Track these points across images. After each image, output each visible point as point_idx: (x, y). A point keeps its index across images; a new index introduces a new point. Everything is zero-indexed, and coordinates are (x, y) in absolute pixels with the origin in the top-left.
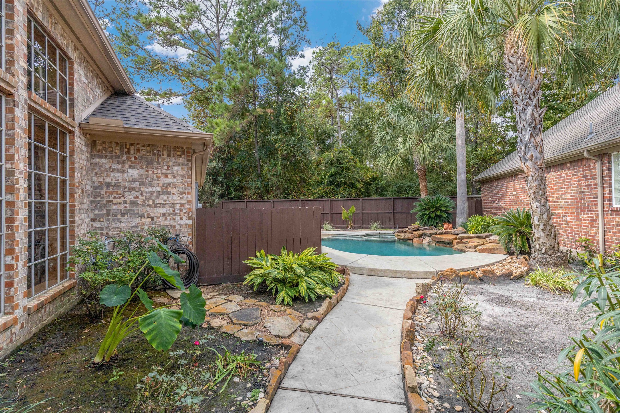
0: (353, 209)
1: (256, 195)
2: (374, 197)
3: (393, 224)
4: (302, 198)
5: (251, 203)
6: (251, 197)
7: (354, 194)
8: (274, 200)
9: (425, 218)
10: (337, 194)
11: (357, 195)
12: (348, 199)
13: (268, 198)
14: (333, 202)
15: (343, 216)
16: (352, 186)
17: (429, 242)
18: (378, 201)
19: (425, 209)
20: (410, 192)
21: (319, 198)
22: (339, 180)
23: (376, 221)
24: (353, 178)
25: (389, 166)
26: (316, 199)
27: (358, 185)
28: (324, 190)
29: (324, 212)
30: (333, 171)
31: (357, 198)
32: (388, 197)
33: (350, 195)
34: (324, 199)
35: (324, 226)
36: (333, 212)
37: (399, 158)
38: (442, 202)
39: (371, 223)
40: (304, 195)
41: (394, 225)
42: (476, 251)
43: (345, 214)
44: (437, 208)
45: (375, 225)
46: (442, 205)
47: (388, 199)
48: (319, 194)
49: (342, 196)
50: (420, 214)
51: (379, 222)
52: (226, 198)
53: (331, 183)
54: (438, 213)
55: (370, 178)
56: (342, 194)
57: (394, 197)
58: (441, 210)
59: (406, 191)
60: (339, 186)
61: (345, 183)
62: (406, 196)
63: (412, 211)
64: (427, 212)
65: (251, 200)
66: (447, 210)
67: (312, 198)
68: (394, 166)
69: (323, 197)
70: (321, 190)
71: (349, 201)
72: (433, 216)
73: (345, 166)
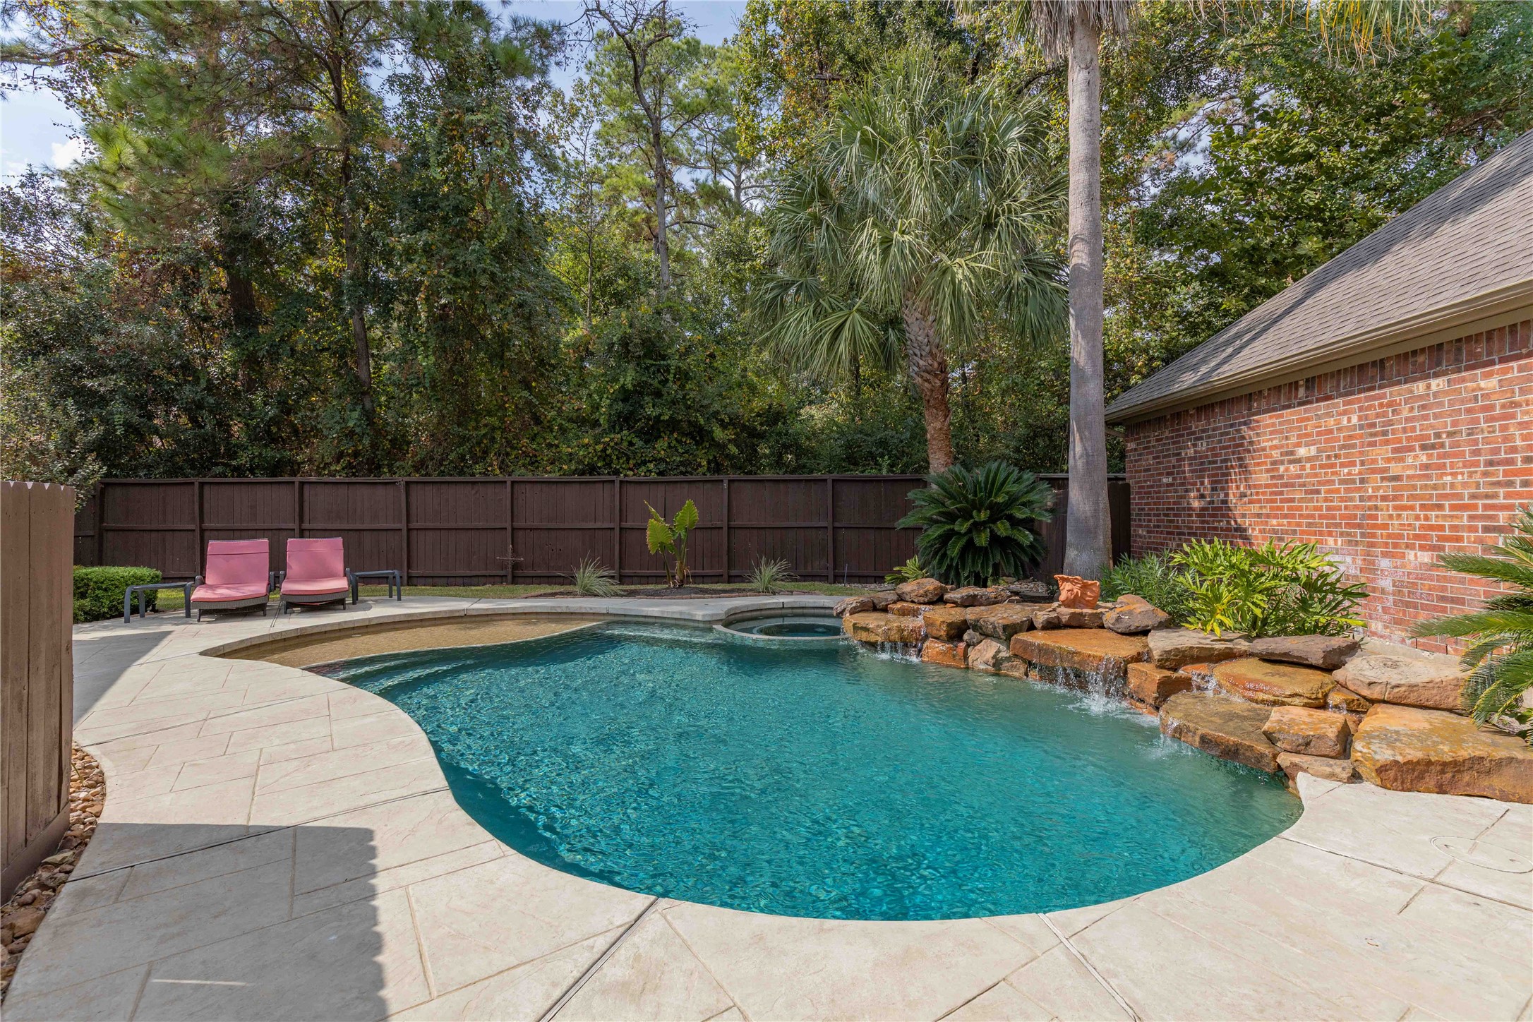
0: (689, 513)
1: (343, 462)
2: (769, 474)
3: (830, 565)
4: (521, 473)
5: (319, 489)
6: (327, 465)
7: (704, 463)
8: (416, 477)
9: (954, 551)
10: (644, 463)
11: (716, 467)
12: (682, 478)
13: (393, 473)
14: (630, 489)
15: (649, 540)
16: (700, 435)
17: (997, 663)
18: (782, 486)
19: (951, 517)
20: (886, 461)
21: (583, 473)
22: (650, 411)
23: (773, 557)
24: (702, 408)
25: (823, 346)
26: (565, 478)
27: (719, 434)
28: (599, 447)
29: (598, 525)
30: (629, 378)
31: (716, 477)
32: (817, 475)
33: (688, 466)
34: (595, 478)
35: (579, 575)
36: (629, 524)
37: (857, 316)
38: (1009, 487)
39: (758, 565)
40: (534, 463)
41: (835, 568)
42: (1355, 777)
43: (657, 531)
44: (998, 513)
45: (769, 571)
46: (1013, 500)
47: (816, 481)
48: (580, 462)
49: (662, 467)
50: (935, 532)
51: (784, 562)
52: (220, 469)
53: (624, 420)
54: (1002, 529)
55: (758, 415)
56: (658, 461)
57: (835, 475)
58: (1011, 518)
59: (872, 456)
60: (652, 432)
61: (673, 425)
62: (870, 473)
63: (902, 523)
64: (962, 527)
65: (326, 479)
66: (1032, 520)
67: (555, 476)
68: (843, 348)
69: (592, 469)
70: (583, 445)
71: (686, 486)
72: (982, 540)
73: (673, 363)
